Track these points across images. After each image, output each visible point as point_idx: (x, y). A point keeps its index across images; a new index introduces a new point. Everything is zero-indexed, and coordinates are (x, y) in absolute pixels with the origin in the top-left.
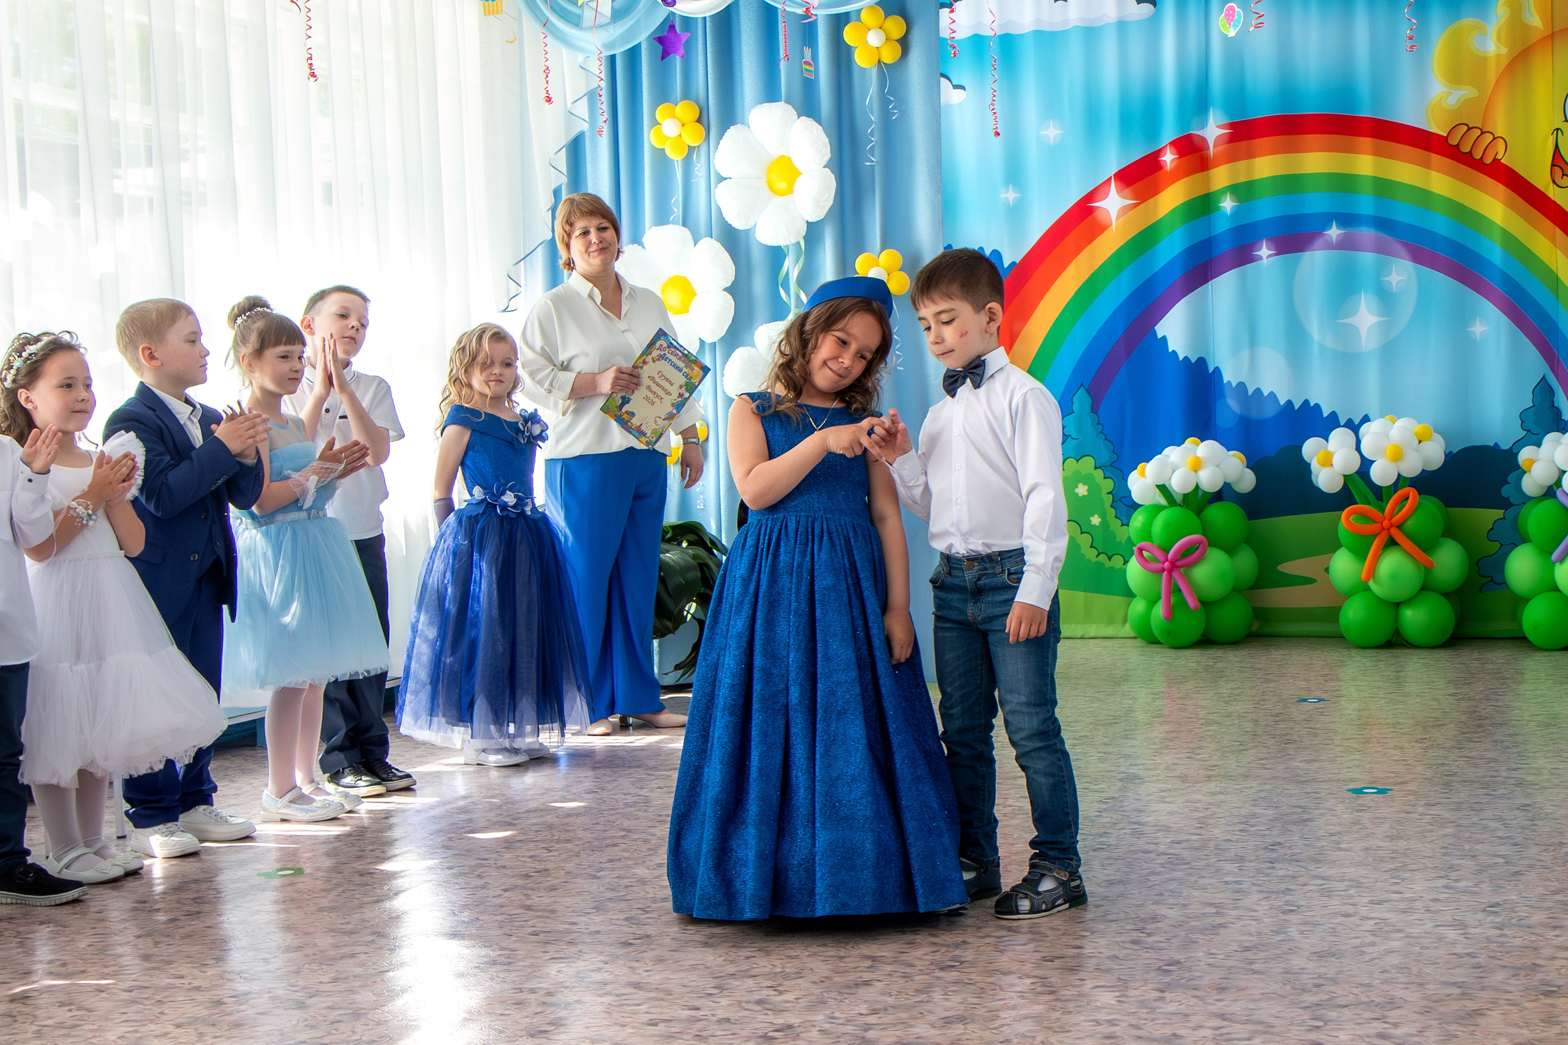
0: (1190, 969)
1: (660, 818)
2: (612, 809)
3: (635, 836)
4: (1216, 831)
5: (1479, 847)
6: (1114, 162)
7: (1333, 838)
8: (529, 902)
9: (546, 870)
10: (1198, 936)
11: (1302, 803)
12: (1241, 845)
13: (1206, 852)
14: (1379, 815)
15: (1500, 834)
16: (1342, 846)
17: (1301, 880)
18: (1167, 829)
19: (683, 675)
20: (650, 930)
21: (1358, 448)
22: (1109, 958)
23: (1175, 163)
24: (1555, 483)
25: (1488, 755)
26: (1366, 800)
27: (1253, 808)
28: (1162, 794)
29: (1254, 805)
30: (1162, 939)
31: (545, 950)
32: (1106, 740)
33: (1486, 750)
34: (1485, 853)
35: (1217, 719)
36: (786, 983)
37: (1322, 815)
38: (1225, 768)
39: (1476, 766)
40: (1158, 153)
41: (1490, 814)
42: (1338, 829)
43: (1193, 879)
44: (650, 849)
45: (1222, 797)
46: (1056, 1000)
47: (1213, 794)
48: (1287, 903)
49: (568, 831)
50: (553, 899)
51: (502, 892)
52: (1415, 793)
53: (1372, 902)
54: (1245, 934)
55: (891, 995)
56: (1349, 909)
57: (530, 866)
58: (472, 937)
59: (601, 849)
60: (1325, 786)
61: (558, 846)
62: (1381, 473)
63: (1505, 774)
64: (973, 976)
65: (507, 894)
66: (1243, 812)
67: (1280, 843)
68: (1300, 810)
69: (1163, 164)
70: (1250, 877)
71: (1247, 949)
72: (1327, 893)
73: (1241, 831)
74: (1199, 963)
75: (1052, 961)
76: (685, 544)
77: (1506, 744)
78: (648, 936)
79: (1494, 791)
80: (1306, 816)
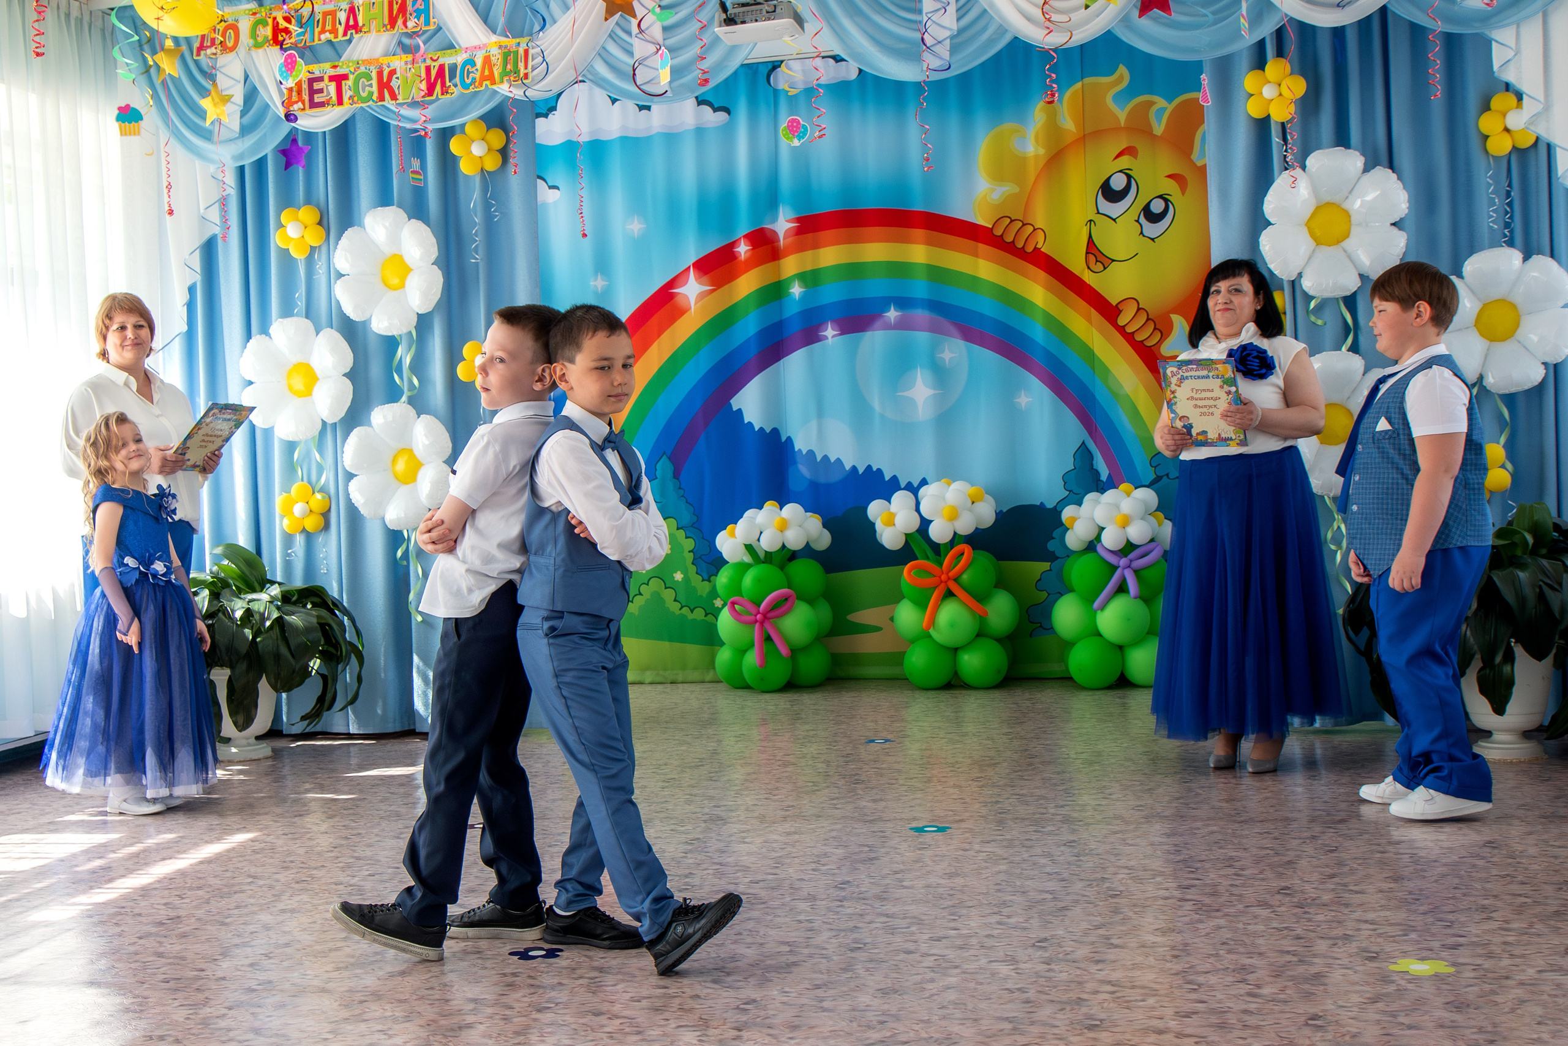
0: (765, 1008)
1: (285, 865)
2: (241, 856)
3: (261, 882)
4: (791, 870)
5: (1029, 883)
6: (692, 253)
7: (899, 876)
8: (161, 950)
9: (178, 917)
10: (773, 974)
11: (870, 842)
12: (813, 884)
13: (781, 892)
14: (940, 853)
15: (1048, 870)
16: (904, 884)
17: (868, 918)
18: (746, 869)
19: (308, 725)
20: (272, 976)
21: (918, 510)
22: (691, 997)
23: (748, 254)
24: (1096, 538)
25: (1038, 792)
26: (927, 838)
27: (824, 847)
28: (742, 834)
29: (825, 845)
30: (740, 978)
31: (174, 997)
32: (693, 782)
33: (1036, 788)
34: (1034, 889)
35: (793, 761)
36: (396, 1027)
37: (887, 853)
38: (800, 808)
39: (1027, 803)
40: (733, 245)
41: (1039, 851)
42: (902, 867)
43: (769, 918)
44: (274, 895)
45: (797, 837)
46: (643, 1040)
47: (789, 834)
48: (856, 941)
49: (200, 878)
50: (183, 946)
51: (137, 940)
52: (971, 830)
53: (931, 939)
54: (815, 972)
55: (490, 1037)
56: (911, 946)
57: (163, 914)
58: (108, 985)
59: (229, 895)
60: (889, 825)
61: (189, 893)
62: (939, 532)
63: (1052, 811)
64: (567, 1018)
65: (141, 942)
66: (815, 851)
67: (848, 882)
68: (867, 849)
69: (737, 255)
70: (821, 916)
71: (818, 987)
72: (892, 931)
73: (813, 870)
74: (773, 1001)
75: (639, 1001)
76: (309, 606)
77: (1054, 781)
78: (270, 982)
79: (1043, 827)
80: (872, 855)
